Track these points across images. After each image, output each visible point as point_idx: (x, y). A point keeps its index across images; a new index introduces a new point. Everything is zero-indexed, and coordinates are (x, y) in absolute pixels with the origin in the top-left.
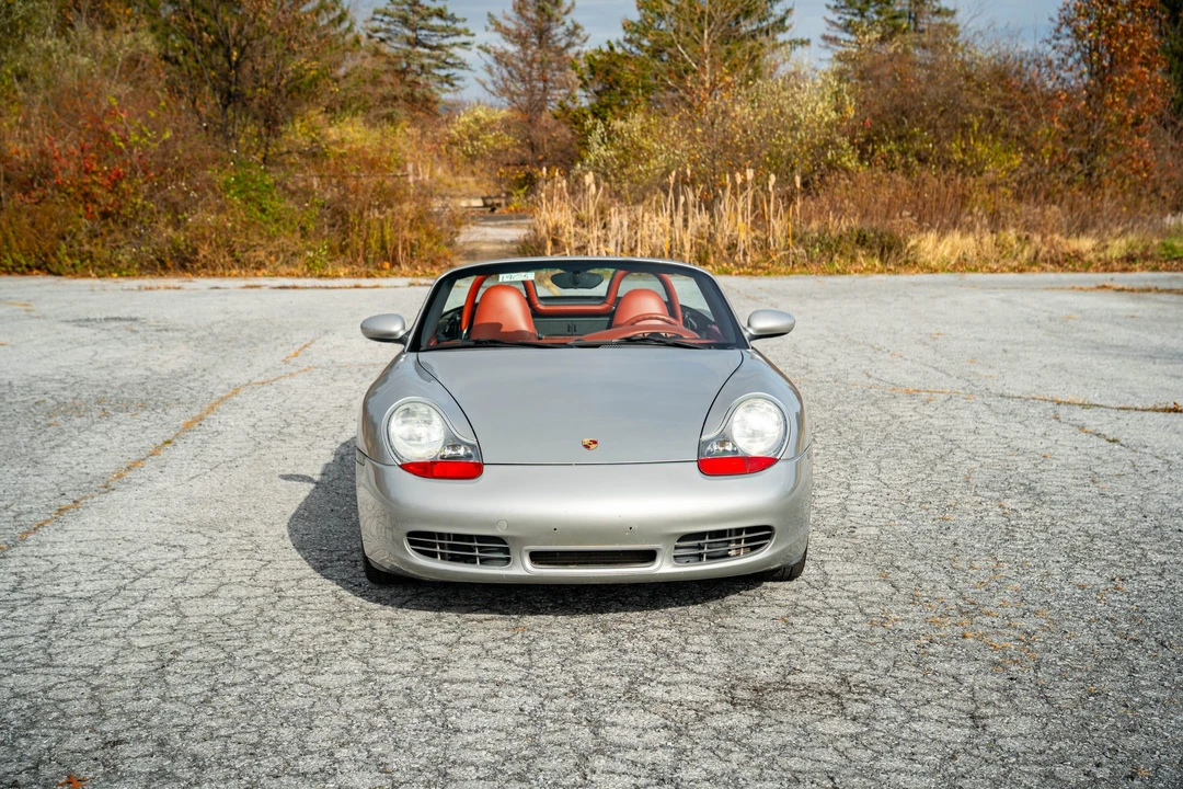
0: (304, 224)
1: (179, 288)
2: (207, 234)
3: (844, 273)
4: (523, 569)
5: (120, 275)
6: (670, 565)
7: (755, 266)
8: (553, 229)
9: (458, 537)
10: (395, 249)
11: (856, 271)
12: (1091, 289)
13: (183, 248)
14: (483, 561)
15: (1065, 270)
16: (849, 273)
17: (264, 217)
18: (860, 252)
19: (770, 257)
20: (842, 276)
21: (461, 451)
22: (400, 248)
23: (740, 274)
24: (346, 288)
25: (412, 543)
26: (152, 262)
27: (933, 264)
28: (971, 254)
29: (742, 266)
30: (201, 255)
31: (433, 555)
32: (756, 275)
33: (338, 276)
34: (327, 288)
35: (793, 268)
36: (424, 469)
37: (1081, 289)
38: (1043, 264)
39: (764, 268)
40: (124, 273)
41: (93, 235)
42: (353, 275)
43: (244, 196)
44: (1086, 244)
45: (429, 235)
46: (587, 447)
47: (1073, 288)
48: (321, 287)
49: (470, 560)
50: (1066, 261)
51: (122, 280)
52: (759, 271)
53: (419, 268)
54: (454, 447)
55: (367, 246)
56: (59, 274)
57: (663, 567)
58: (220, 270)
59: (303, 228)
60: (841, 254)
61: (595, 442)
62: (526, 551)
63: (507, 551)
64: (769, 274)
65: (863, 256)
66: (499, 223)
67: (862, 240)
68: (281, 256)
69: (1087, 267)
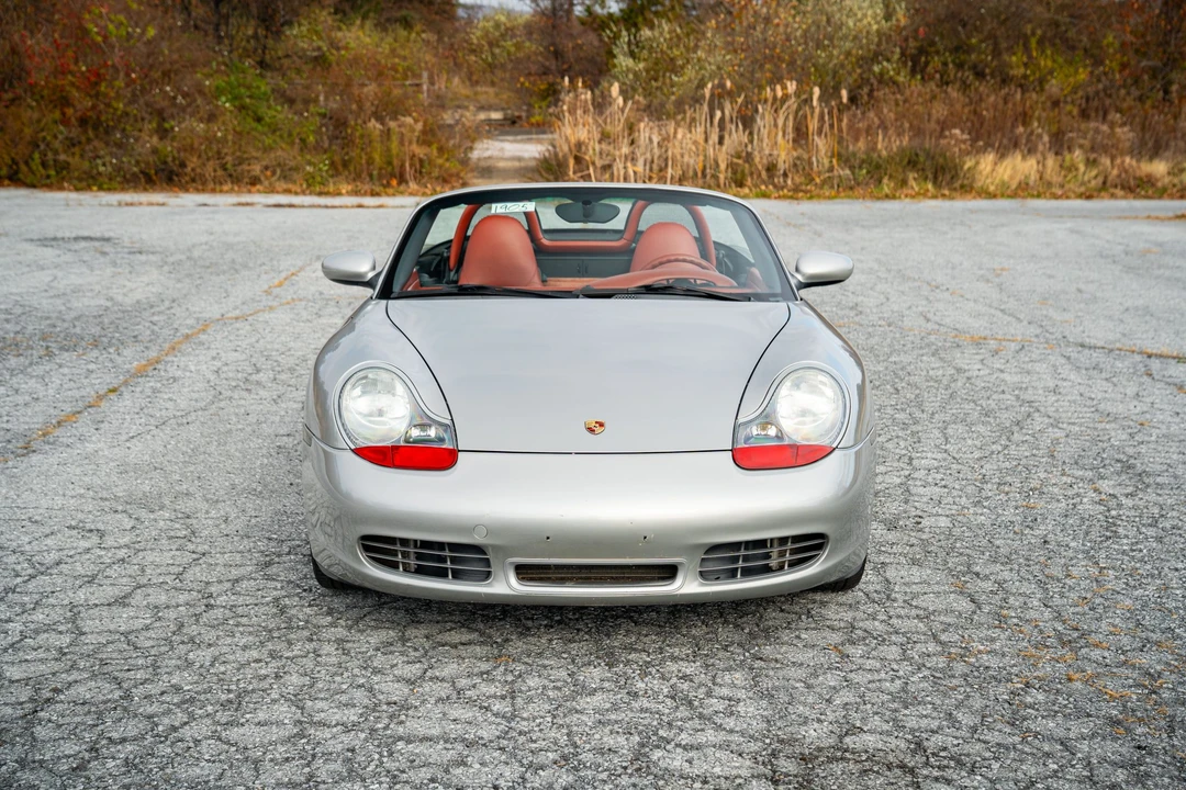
0: (304, 136)
1: (163, 204)
2: (196, 145)
3: (894, 197)
4: (506, 585)
5: (101, 188)
6: (696, 583)
7: (796, 189)
8: (575, 145)
9: (426, 544)
10: (402, 166)
11: (906, 196)
12: (1170, 219)
13: (170, 159)
14: (457, 575)
15: (1137, 196)
16: (900, 197)
17: (260, 127)
18: (911, 176)
19: (813, 179)
20: (892, 201)
21: (432, 433)
22: (407, 165)
23: (779, 197)
24: (347, 207)
25: (367, 549)
26: (134, 174)
27: (992, 188)
28: (1034, 177)
29: (782, 188)
30: (190, 168)
31: (393, 566)
32: (797, 199)
33: (339, 194)
34: (327, 207)
35: (838, 192)
36: (383, 456)
37: (1157, 218)
38: (1112, 190)
39: (806, 192)
40: (105, 186)
41: (72, 143)
42: (356, 193)
43: (237, 103)
44: (1159, 168)
45: (441, 150)
46: (591, 430)
47: (1149, 217)
48: (319, 206)
49: (441, 574)
50: (1138, 186)
51: (102, 194)
52: (801, 194)
53: (429, 186)
54: (423, 426)
55: (370, 162)
56: (33, 186)
57: (687, 586)
58: (211, 185)
59: (303, 140)
60: (891, 177)
61: (601, 425)
62: (511, 563)
63: (487, 562)
64: (811, 198)
65: (915, 179)
66: (519, 137)
67: (912, 163)
68: (278, 172)
69: (1162, 193)
